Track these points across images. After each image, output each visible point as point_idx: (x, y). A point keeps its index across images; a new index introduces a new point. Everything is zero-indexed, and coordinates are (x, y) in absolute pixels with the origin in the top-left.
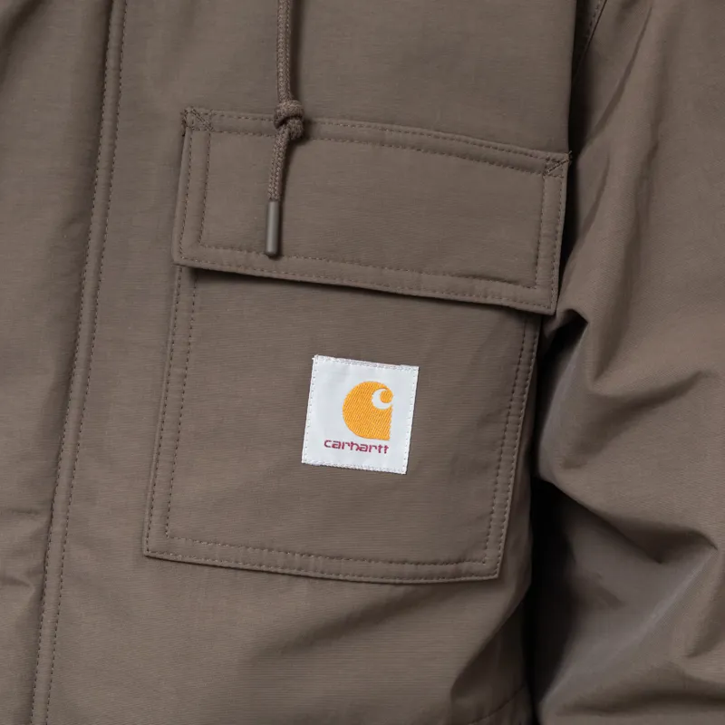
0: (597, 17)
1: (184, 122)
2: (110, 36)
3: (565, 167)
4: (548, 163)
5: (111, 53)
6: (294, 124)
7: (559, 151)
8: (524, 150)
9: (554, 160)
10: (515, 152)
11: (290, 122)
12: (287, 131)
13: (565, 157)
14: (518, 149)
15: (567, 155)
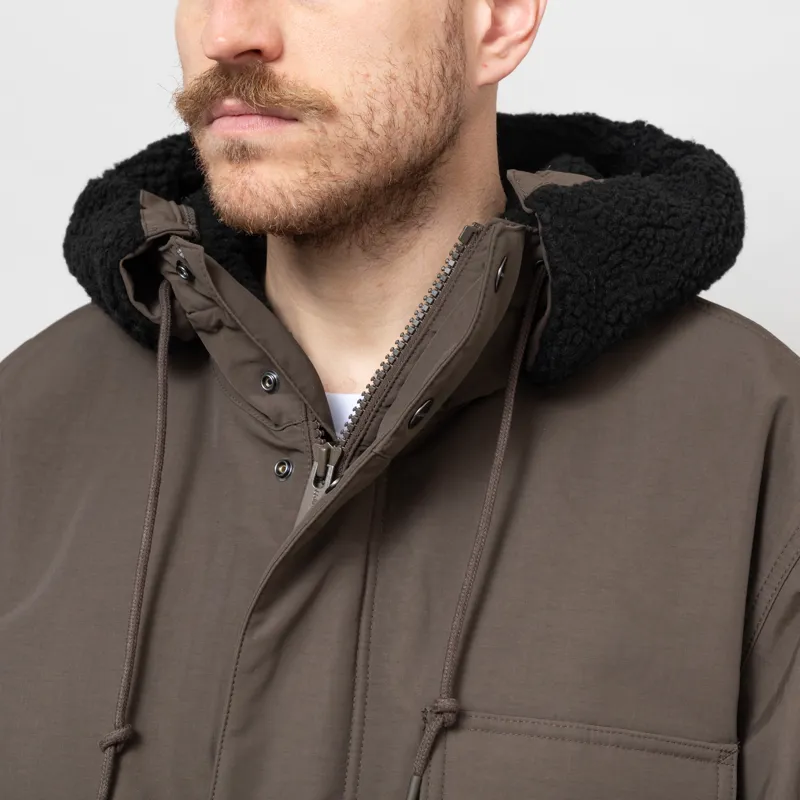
0: (760, 627)
1: (425, 719)
2: (360, 638)
3: (735, 756)
4: (722, 754)
5: (361, 653)
6: (451, 717)
7: (730, 742)
8: (703, 743)
9: (726, 751)
10: (696, 746)
11: (445, 715)
12: (441, 719)
13: (734, 747)
14: (698, 742)
15: (736, 745)
